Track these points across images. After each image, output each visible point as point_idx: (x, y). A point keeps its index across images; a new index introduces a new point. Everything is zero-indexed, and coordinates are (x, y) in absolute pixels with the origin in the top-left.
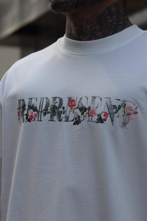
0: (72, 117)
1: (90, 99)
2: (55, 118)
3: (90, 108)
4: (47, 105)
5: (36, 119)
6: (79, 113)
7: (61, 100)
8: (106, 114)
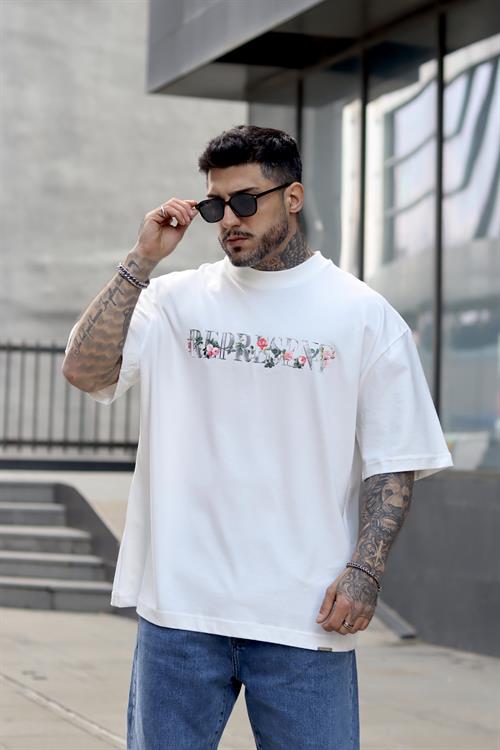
0: (262, 357)
1: (285, 341)
2: (242, 357)
3: (284, 351)
4: (232, 342)
5: (218, 356)
6: (273, 356)
7: (248, 338)
8: (304, 359)
